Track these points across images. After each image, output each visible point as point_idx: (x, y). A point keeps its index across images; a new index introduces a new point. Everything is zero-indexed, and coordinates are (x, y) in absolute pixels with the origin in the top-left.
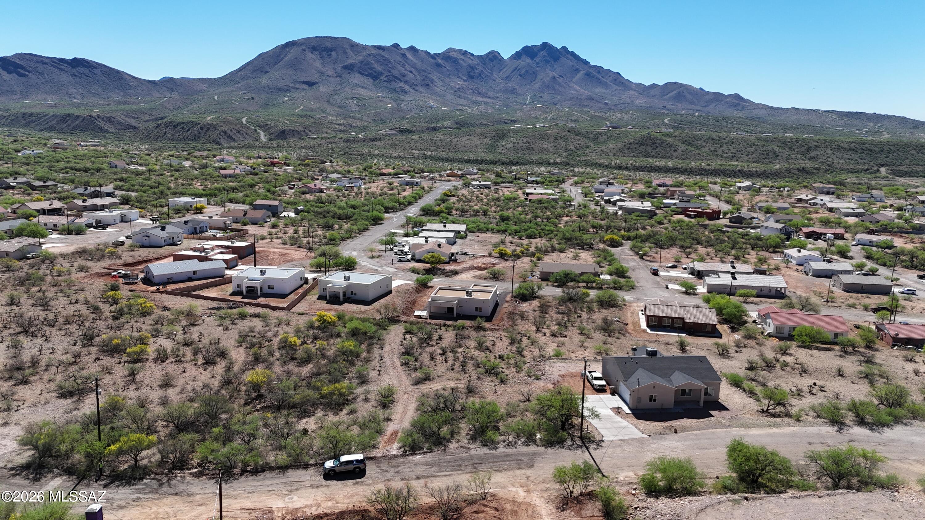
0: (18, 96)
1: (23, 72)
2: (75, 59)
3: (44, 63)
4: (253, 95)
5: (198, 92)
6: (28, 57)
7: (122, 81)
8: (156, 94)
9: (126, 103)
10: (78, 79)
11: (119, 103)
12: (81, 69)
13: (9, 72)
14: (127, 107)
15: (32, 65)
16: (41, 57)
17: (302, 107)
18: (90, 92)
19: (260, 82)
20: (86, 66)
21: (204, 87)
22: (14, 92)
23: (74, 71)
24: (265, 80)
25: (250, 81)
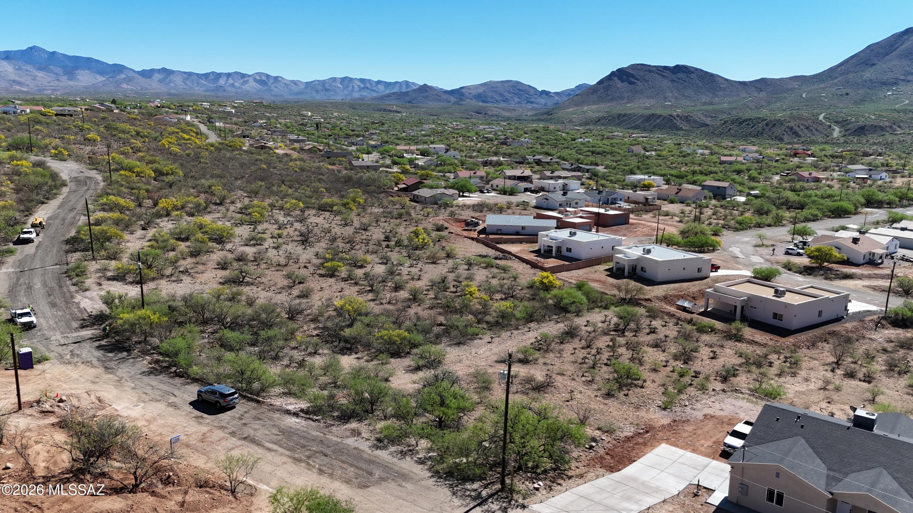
0: (625, 101)
1: (633, 80)
2: (677, 66)
3: (650, 71)
4: (849, 91)
5: (788, 90)
6: (639, 67)
7: (714, 83)
8: (744, 94)
9: (711, 104)
10: (676, 84)
11: (705, 104)
12: (680, 75)
13: (623, 81)
14: (710, 107)
15: (641, 73)
16: (649, 66)
17: (907, 102)
18: (684, 95)
19: (862, 76)
20: (684, 72)
21: (795, 85)
22: (622, 98)
23: (674, 77)
24: (868, 74)
25: (850, 76)
